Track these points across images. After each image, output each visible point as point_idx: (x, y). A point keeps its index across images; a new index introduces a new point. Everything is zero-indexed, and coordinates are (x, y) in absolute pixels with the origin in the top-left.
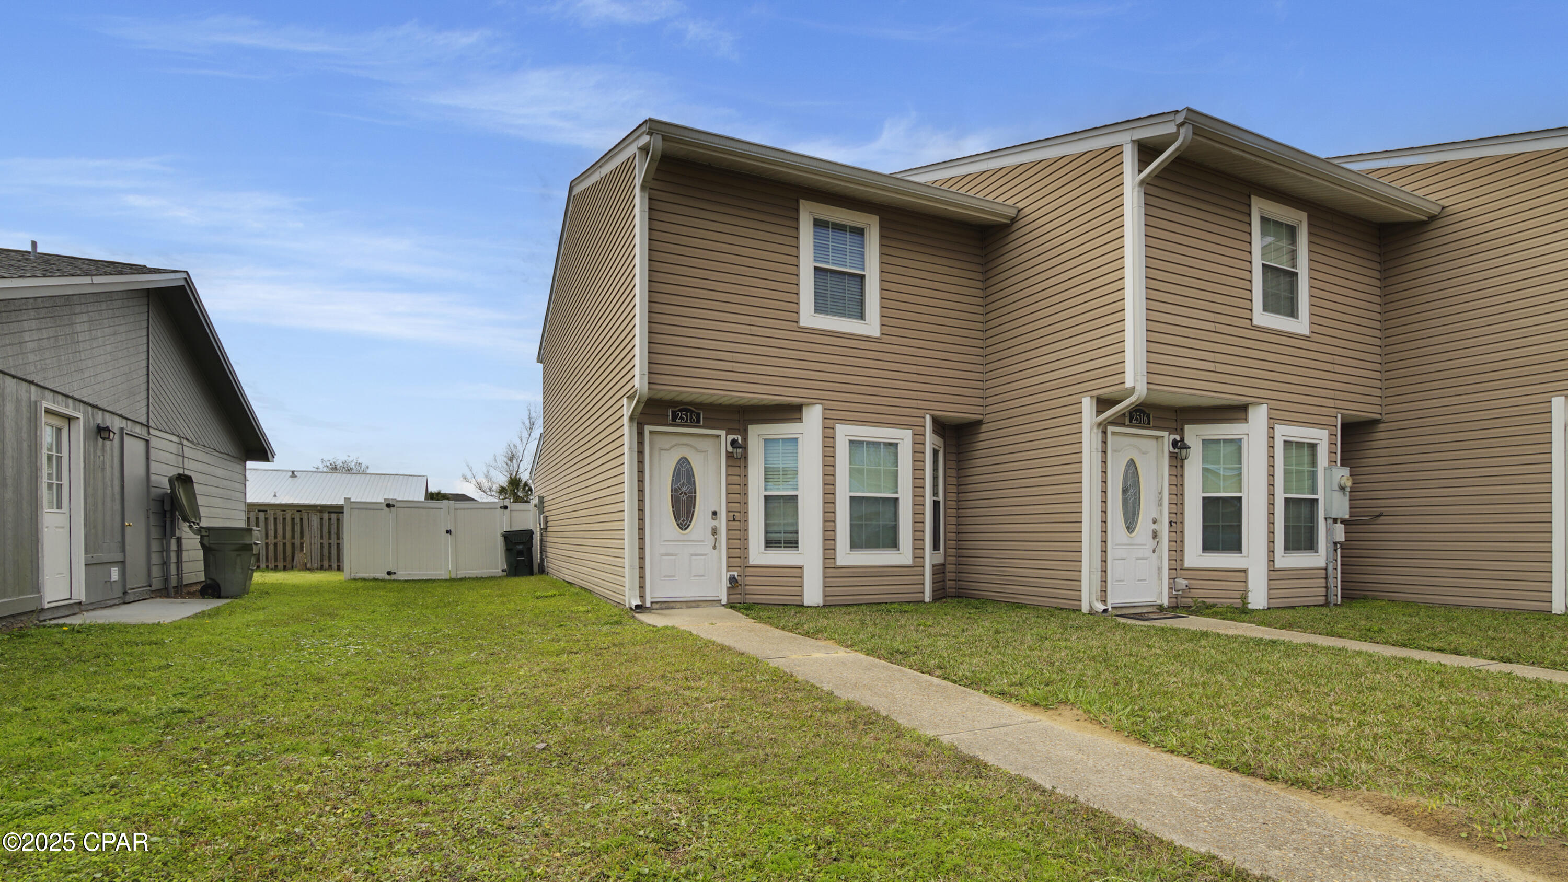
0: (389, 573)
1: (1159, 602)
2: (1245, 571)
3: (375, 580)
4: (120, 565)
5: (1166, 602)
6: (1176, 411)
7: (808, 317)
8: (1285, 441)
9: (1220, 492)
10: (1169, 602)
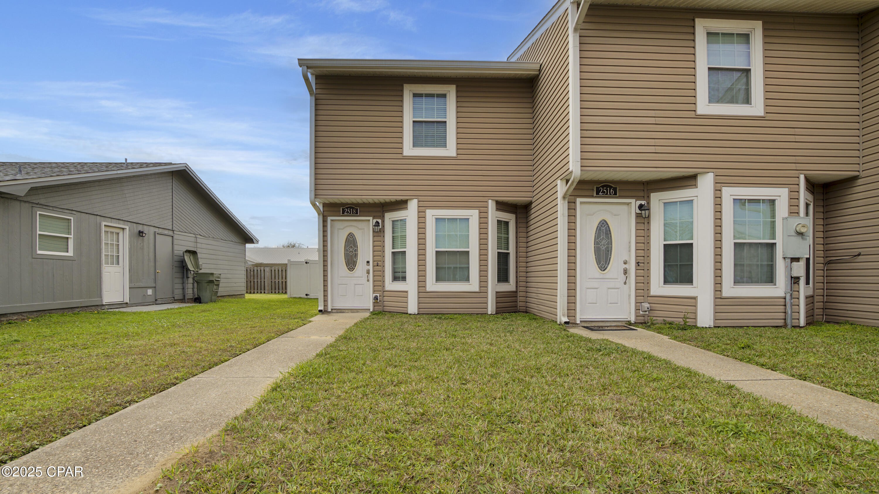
0: (307, 295)
1: (629, 319)
2: (695, 298)
3: (300, 298)
4: (154, 288)
5: (633, 320)
6: (644, 184)
7: (409, 149)
8: (734, 199)
9: (676, 240)
10: (636, 319)
